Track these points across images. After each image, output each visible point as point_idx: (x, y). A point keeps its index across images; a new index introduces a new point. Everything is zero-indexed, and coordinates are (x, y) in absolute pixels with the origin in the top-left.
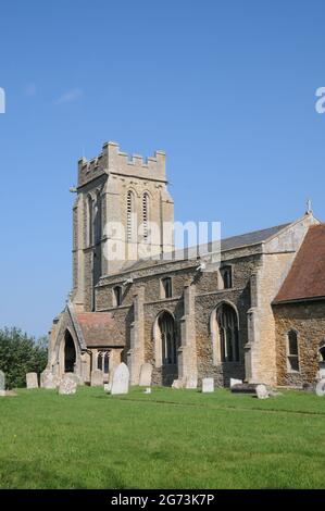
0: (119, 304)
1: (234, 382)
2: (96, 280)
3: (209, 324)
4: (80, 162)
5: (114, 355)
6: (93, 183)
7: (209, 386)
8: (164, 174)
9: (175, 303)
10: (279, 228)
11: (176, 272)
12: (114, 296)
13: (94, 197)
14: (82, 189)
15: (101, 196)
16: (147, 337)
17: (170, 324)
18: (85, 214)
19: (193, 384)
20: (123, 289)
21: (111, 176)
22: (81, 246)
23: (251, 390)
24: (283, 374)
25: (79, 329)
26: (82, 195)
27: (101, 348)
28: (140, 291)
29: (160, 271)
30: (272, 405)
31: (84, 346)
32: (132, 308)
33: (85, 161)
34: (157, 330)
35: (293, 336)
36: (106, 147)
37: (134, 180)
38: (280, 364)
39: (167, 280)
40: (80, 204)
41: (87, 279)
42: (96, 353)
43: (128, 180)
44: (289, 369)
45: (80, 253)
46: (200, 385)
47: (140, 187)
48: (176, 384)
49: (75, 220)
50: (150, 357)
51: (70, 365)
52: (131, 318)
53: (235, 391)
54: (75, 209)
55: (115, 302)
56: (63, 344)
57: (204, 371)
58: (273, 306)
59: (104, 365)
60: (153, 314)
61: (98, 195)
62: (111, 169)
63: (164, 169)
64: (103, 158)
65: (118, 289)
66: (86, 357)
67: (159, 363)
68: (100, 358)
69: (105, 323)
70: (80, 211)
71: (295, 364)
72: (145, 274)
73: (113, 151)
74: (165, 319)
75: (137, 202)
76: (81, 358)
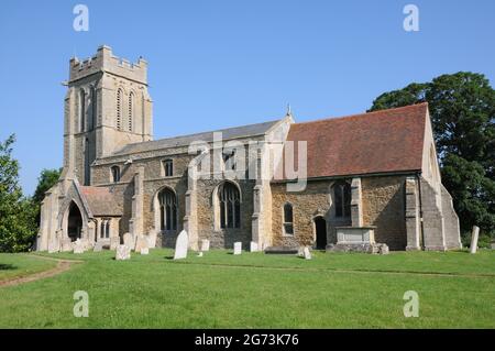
0: (115, 180)
2: (89, 160)
3: (211, 199)
4: (72, 61)
5: (114, 223)
6: (87, 80)
8: (145, 78)
9: (176, 181)
11: (178, 155)
12: (111, 174)
13: (88, 91)
14: (71, 84)
15: (94, 90)
16: (149, 210)
18: (77, 104)
20: (121, 168)
21: (105, 74)
22: (72, 131)
24: (279, 238)
26: (73, 88)
27: (104, 217)
28: (140, 169)
29: (160, 154)
31: (91, 215)
32: (132, 184)
33: (77, 60)
34: (157, 202)
36: (101, 49)
37: (123, 80)
38: (277, 230)
39: (168, 162)
40: (72, 96)
42: (100, 221)
43: (119, 79)
44: (284, 234)
45: (72, 137)
47: (128, 86)
49: (67, 109)
50: (149, 224)
51: (75, 231)
52: (132, 188)
53: (269, 252)
54: (67, 100)
55: (112, 179)
56: (67, 214)
58: (271, 184)
59: (105, 231)
60: (154, 190)
61: (92, 89)
62: (105, 69)
63: (145, 74)
64: (98, 59)
65: (115, 169)
66: (92, 224)
67: (158, 229)
68: (102, 225)
70: (72, 102)
71: (289, 230)
72: (145, 156)
73: (107, 53)
74: (166, 194)
75: (125, 98)
76: (88, 226)
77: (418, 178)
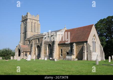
0: (29, 44)
1: (51, 58)
2: (25, 39)
3: (46, 48)
4: (22, 16)
5: (28, 53)
6: (25, 20)
7: (46, 59)
9: (40, 44)
10: (60, 30)
11: (40, 38)
13: (25, 23)
14: (22, 21)
15: (26, 23)
16: (35, 50)
17: (39, 48)
18: (23, 26)
19: (43, 59)
20: (30, 41)
22: (22, 32)
23: (54, 60)
24: (60, 57)
25: (21, 48)
26: (22, 22)
27: (26, 52)
28: (33, 41)
29: (37, 37)
30: (57, 62)
31: (22, 52)
32: (32, 44)
33: (23, 16)
34: (36, 48)
35: (62, 50)
36: (27, 13)
38: (59, 55)
39: (39, 39)
40: (22, 24)
41: (23, 39)
42: (25, 53)
43: (32, 20)
44: (61, 56)
45: (22, 34)
46: (44, 59)
47: (34, 21)
48: (40, 59)
49: (21, 27)
50: (35, 54)
51: (19, 55)
52: (31, 46)
53: (51, 60)
54: (21, 25)
55: (28, 43)
56: (18, 51)
57: (45, 56)
58: (58, 44)
59: (26, 55)
60: (36, 46)
61: (26, 22)
62: (28, 18)
63: (39, 18)
64: (27, 15)
65: (29, 41)
66: (23, 54)
67: (37, 55)
68: (25, 54)
69: (26, 47)
70: (22, 26)
72: (34, 38)
73: (29, 14)
75: (33, 24)
76: (22, 54)
77: (87, 43)
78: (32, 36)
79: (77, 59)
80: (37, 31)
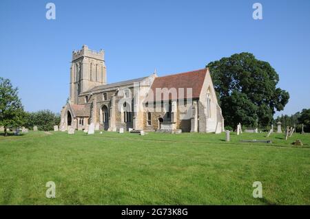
1: (130, 130)
2: (79, 93)
4: (73, 52)
5: (85, 120)
6: (78, 60)
7: (122, 130)
8: (104, 58)
9: (108, 102)
10: (145, 78)
11: (109, 91)
12: (85, 99)
13: (79, 65)
14: (74, 61)
15: (81, 64)
16: (98, 114)
17: (106, 109)
18: (75, 70)
19: (115, 130)
20: (89, 97)
21: (85, 57)
22: (73, 81)
23: (138, 132)
24: (146, 126)
25: (73, 110)
26: (74, 64)
27: (81, 117)
28: (95, 97)
29: (102, 91)
30: (145, 138)
31: (75, 116)
32: (92, 103)
33: (75, 52)
34: (101, 111)
35: (149, 114)
36: (83, 47)
37: (93, 59)
38: (145, 123)
39: (105, 94)
40: (73, 67)
41: (75, 93)
42: (79, 119)
43: (91, 59)
44: (148, 125)
45: (73, 84)
46: (118, 130)
47: (95, 62)
48: (109, 130)
49: (71, 72)
50: (98, 120)
51: (69, 123)
52: (92, 107)
53: (131, 132)
54: (71, 68)
55: (86, 101)
56: (67, 116)
57: (118, 126)
59: (82, 123)
60: (100, 106)
62: (85, 55)
63: (104, 56)
64: (82, 51)
65: (87, 97)
67: (102, 122)
68: (80, 121)
69: (82, 108)
70: (73, 69)
71: (150, 123)
72: (97, 92)
73: (86, 48)
74: (104, 108)
75: (94, 67)
76: (74, 121)
77: (197, 102)
78: (91, 88)
79: (180, 131)
80: (100, 80)
